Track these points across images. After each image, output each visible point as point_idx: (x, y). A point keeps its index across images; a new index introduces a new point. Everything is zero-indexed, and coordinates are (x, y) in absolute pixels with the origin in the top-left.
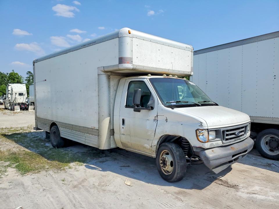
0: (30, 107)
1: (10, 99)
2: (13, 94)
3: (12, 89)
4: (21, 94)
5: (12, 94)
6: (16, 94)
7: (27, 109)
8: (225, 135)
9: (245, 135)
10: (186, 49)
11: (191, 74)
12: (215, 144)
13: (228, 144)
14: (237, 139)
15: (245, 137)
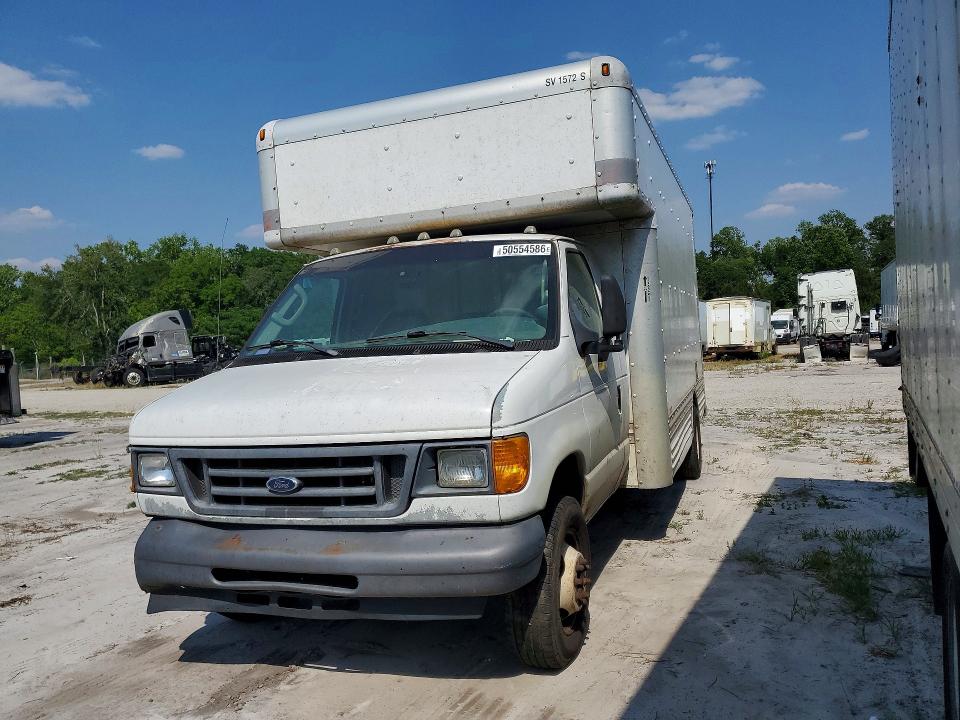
0: (854, 349)
1: (805, 323)
2: (813, 307)
3: (810, 292)
4: (839, 306)
5: (809, 308)
6: (823, 305)
7: (844, 355)
8: (207, 479)
9: (388, 506)
10: (552, 90)
11: (601, 196)
12: (160, 505)
13: (223, 519)
14: (287, 509)
15: (388, 514)
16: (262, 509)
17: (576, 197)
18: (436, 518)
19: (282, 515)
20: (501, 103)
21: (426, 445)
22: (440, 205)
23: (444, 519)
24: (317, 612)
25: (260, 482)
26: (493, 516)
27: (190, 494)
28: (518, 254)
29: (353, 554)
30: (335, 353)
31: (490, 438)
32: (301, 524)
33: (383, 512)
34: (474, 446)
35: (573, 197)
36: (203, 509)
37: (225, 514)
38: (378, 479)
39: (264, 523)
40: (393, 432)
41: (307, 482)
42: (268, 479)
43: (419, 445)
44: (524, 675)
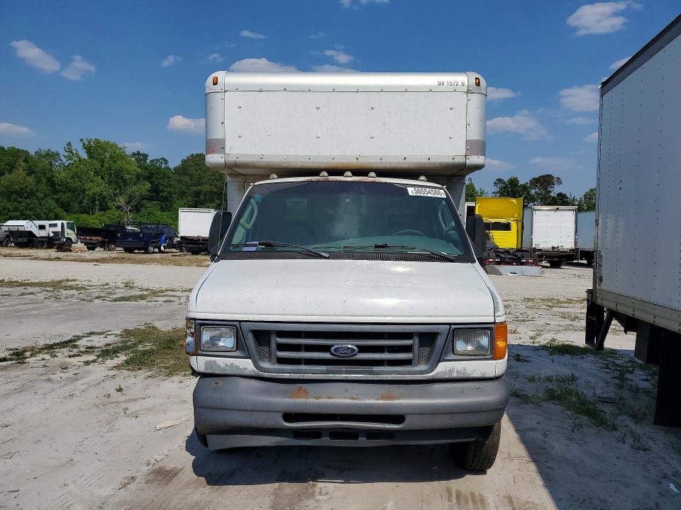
8: (273, 346)
9: (422, 367)
10: (441, 88)
11: (468, 162)
12: (222, 366)
13: (287, 376)
14: (344, 368)
15: (422, 372)
16: (324, 368)
17: (452, 161)
18: (455, 375)
19: (341, 372)
20: (406, 91)
21: (453, 327)
22: (356, 154)
23: (461, 376)
24: (363, 442)
25: (326, 349)
26: (491, 374)
27: (257, 357)
28: (425, 195)
29: (403, 401)
30: (327, 255)
31: (494, 323)
32: (355, 379)
33: (418, 371)
34: (482, 328)
35: (450, 161)
36: (269, 369)
37: (288, 372)
38: (416, 348)
39: (323, 378)
40: (430, 316)
41: (363, 349)
42: (332, 346)
43: (448, 326)
44: (467, 476)
